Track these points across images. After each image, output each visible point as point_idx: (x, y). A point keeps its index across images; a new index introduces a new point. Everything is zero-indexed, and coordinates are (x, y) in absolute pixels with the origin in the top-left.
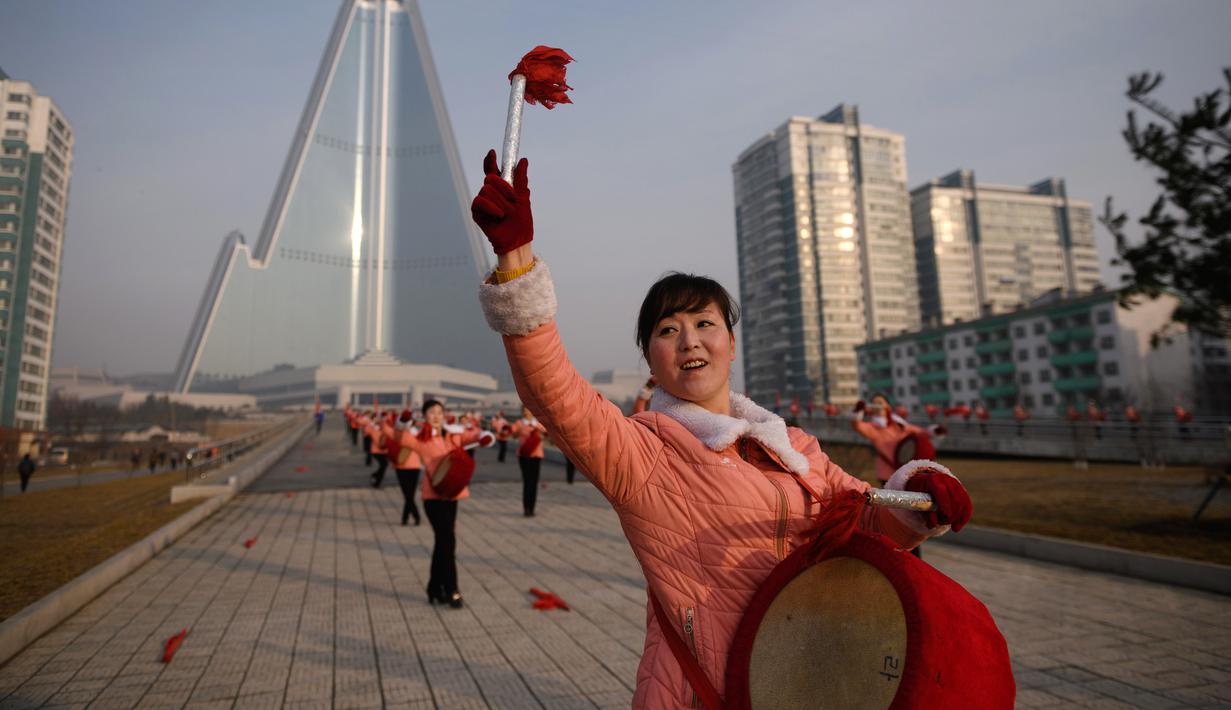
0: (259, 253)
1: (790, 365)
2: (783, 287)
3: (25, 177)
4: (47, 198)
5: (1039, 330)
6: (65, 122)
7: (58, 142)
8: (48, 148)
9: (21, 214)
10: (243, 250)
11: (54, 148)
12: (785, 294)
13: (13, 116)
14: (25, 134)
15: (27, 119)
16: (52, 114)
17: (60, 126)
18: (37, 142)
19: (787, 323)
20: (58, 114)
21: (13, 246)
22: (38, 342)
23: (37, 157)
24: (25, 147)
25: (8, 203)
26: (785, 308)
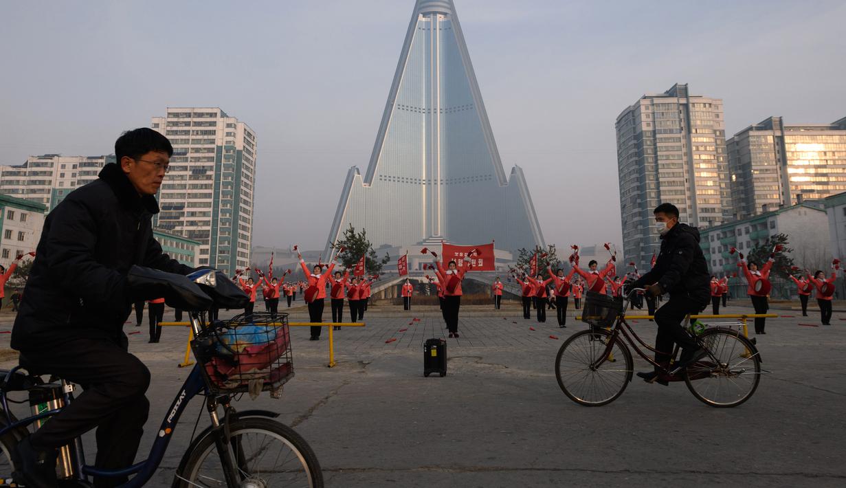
0: (368, 179)
1: (643, 249)
2: (639, 201)
3: (235, 164)
4: (245, 171)
5: (747, 232)
6: (252, 133)
7: (249, 143)
8: (244, 147)
9: (234, 181)
10: (359, 178)
11: (247, 146)
12: (640, 205)
13: (228, 134)
14: (234, 143)
15: (234, 136)
16: (245, 130)
17: (249, 135)
18: (239, 145)
19: (641, 223)
20: (248, 129)
21: (231, 197)
22: (244, 242)
23: (239, 152)
24: (233, 148)
25: (228, 176)
26: (640, 214)
